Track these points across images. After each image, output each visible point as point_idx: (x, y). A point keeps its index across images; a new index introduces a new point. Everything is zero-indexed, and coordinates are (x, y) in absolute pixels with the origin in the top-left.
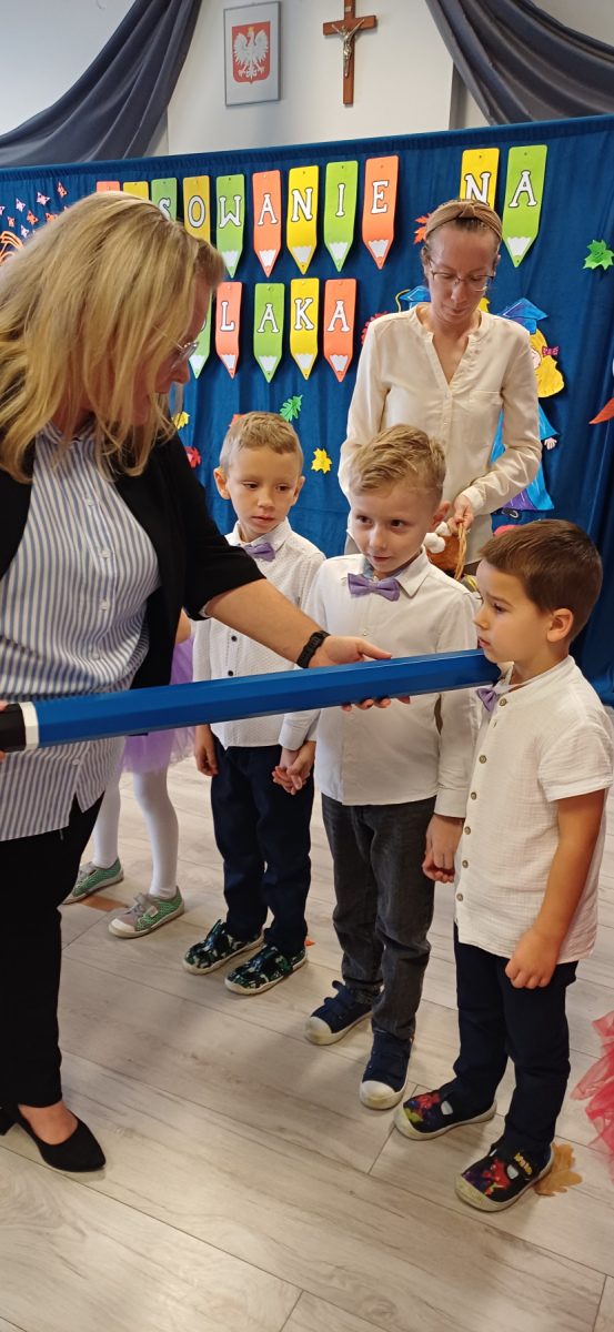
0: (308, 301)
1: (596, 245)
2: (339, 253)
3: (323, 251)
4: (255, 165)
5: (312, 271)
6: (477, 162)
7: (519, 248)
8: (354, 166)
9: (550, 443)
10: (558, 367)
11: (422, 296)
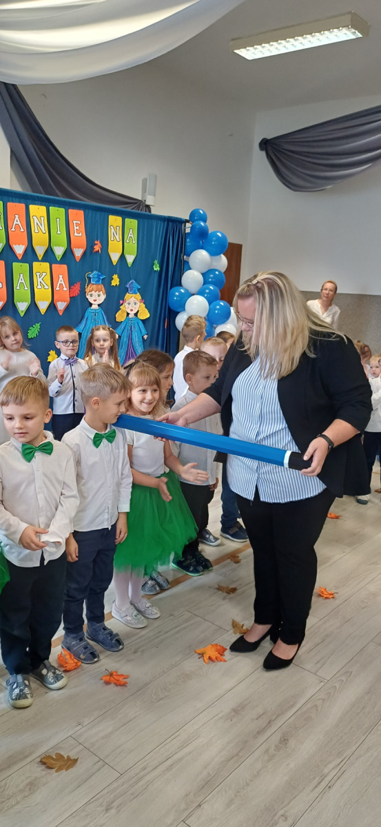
0: (44, 274)
1: (156, 262)
2: (59, 251)
3: (50, 249)
4: (10, 198)
5: (45, 259)
6: (114, 221)
7: (130, 259)
8: (62, 210)
9: (146, 337)
10: (146, 307)
11: (96, 276)
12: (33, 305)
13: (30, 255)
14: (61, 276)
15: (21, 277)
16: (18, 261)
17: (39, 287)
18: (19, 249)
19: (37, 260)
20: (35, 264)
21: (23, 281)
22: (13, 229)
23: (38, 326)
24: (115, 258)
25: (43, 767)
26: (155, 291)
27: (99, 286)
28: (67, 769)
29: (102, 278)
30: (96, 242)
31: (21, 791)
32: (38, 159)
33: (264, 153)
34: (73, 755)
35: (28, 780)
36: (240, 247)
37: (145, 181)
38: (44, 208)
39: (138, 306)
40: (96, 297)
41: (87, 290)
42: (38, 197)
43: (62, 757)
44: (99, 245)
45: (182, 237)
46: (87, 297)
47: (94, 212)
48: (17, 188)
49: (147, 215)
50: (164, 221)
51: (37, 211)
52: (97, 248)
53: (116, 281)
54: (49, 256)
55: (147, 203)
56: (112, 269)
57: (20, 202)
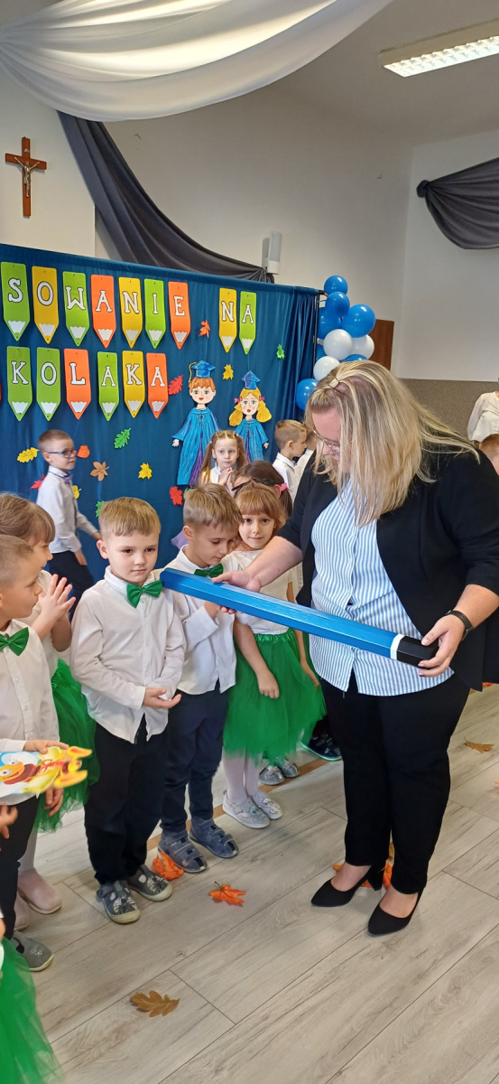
0: (136, 366)
1: (280, 347)
2: (156, 336)
3: (144, 333)
4: (95, 269)
5: (136, 348)
6: (228, 295)
7: (247, 344)
8: (160, 283)
9: (266, 445)
10: (267, 407)
11: (203, 367)
12: (123, 406)
13: (119, 343)
14: (157, 368)
15: (108, 371)
16: (104, 350)
17: (130, 382)
18: (106, 335)
19: (128, 348)
20: (125, 353)
21: (110, 376)
22: (98, 310)
23: (127, 432)
24: (228, 342)
25: (134, 1008)
26: (278, 386)
27: (207, 381)
28: (164, 1014)
29: (210, 369)
30: (203, 323)
31: (107, 1040)
32: (130, 219)
33: (423, 201)
34: (172, 995)
35: (115, 1026)
36: (390, 325)
37: (266, 242)
38: (137, 281)
39: (256, 404)
40: (203, 394)
41: (191, 386)
42: (129, 267)
43: (158, 996)
44: (207, 326)
45: (315, 313)
46: (191, 394)
47: (201, 284)
48: (103, 255)
49: (269, 286)
50: (291, 293)
51: (129, 285)
52: (204, 331)
53: (229, 374)
54: (143, 341)
55: (269, 271)
56: (224, 358)
57: (108, 275)
